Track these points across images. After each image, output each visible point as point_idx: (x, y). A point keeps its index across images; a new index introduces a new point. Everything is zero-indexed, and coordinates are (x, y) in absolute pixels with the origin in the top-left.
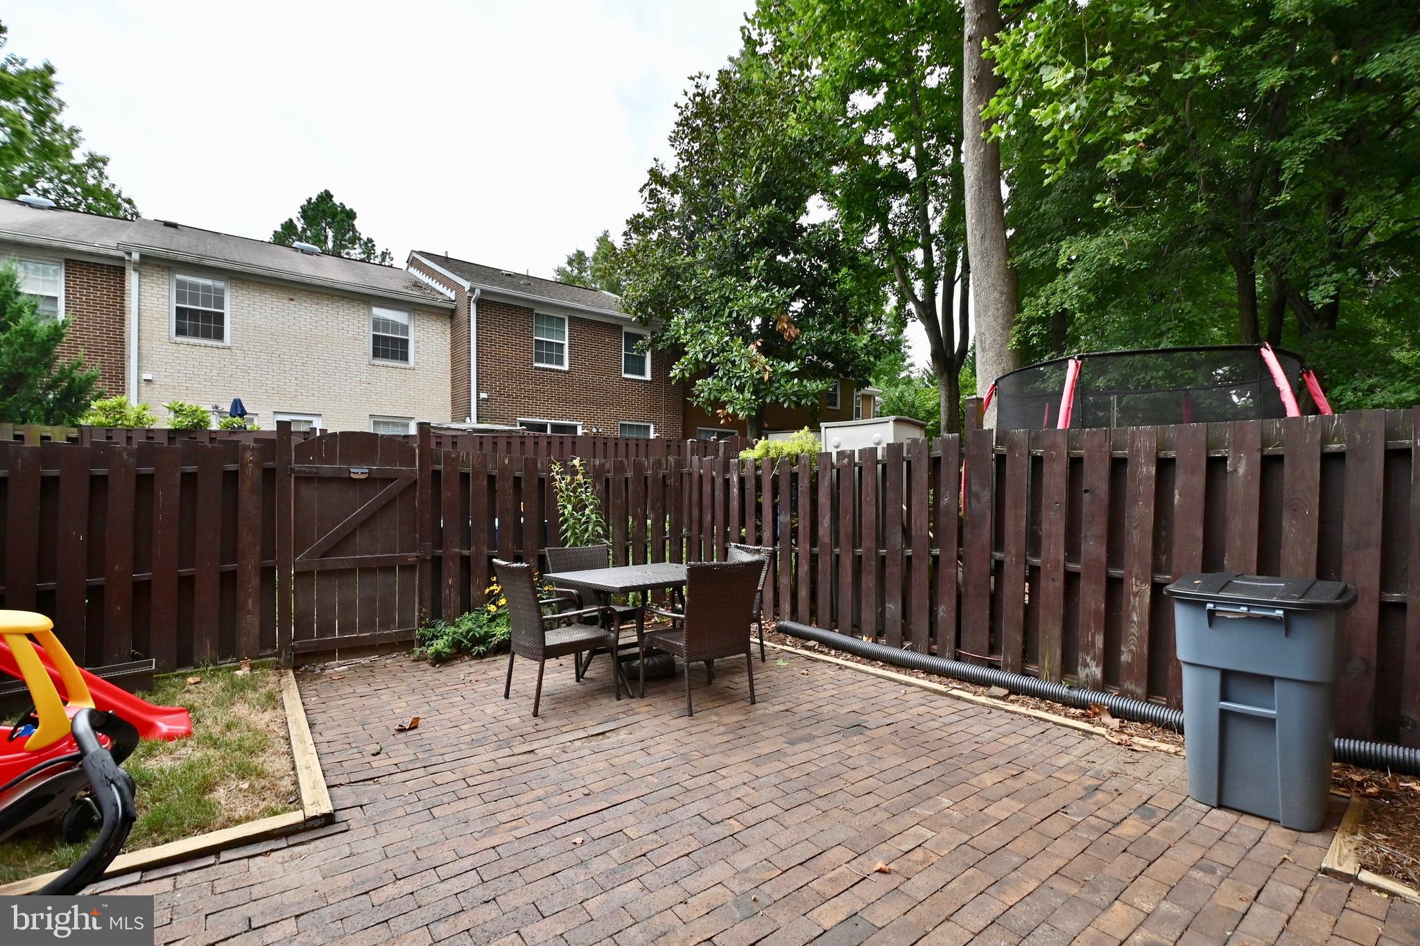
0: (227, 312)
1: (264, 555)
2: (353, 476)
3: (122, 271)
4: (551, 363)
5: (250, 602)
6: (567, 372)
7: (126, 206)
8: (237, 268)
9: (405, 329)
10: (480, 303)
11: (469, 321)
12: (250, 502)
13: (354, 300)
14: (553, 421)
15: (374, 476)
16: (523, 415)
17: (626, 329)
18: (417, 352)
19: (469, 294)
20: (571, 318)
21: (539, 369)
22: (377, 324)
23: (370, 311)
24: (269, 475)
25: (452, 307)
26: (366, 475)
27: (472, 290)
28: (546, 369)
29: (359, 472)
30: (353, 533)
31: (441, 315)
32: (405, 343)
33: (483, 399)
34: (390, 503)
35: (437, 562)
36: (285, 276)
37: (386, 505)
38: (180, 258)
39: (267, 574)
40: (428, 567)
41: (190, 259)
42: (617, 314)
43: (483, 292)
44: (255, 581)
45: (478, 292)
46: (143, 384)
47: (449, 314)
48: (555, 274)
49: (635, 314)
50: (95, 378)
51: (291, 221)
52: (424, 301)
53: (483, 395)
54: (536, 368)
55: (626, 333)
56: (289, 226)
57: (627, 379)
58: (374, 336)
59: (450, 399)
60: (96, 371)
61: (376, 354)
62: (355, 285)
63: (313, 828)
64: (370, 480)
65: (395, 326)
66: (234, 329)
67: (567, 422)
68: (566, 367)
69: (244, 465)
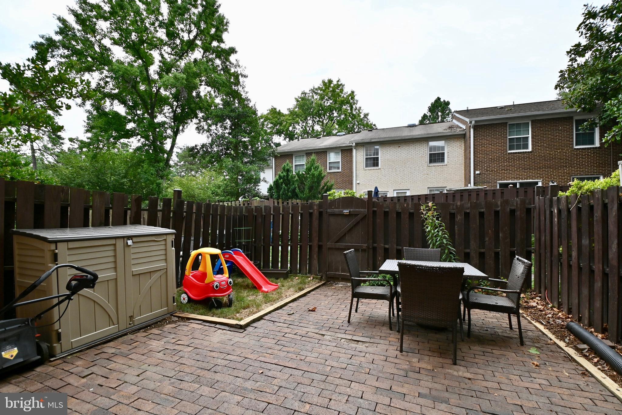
0: (379, 156)
1: (319, 241)
2: (344, 213)
3: (351, 150)
4: (520, 149)
5: (315, 256)
6: (531, 152)
7: (374, 127)
8: (381, 140)
9: (443, 148)
10: (475, 128)
11: (470, 137)
12: (316, 223)
13: (421, 141)
14: (521, 181)
15: (352, 213)
16: (501, 180)
17: (576, 118)
18: (448, 157)
19: (470, 125)
20: (533, 122)
21: (511, 153)
22: (431, 149)
23: (428, 144)
24: (321, 214)
25: (464, 133)
26: (348, 213)
27: (471, 122)
28: (516, 153)
29: (346, 212)
30: (345, 235)
31: (460, 138)
32: (443, 154)
33: (477, 174)
34: (358, 223)
35: (374, 249)
36: (396, 139)
37: (356, 224)
38: (365, 141)
39: (320, 247)
40: (371, 252)
41: (368, 141)
42: (565, 110)
43: (476, 122)
44: (317, 249)
45: (473, 122)
46: (357, 185)
47: (463, 137)
48: (558, 97)
49: (579, 107)
50: (333, 185)
51: (425, 114)
52: (450, 134)
53: (477, 172)
54: (509, 153)
55: (576, 121)
56: (425, 117)
57: (578, 149)
58: (430, 154)
59: (464, 176)
60: (333, 182)
61: (431, 161)
62: (422, 135)
63: (237, 328)
64: (350, 215)
65: (439, 148)
66: (381, 162)
67: (531, 180)
68: (530, 149)
69: (314, 211)
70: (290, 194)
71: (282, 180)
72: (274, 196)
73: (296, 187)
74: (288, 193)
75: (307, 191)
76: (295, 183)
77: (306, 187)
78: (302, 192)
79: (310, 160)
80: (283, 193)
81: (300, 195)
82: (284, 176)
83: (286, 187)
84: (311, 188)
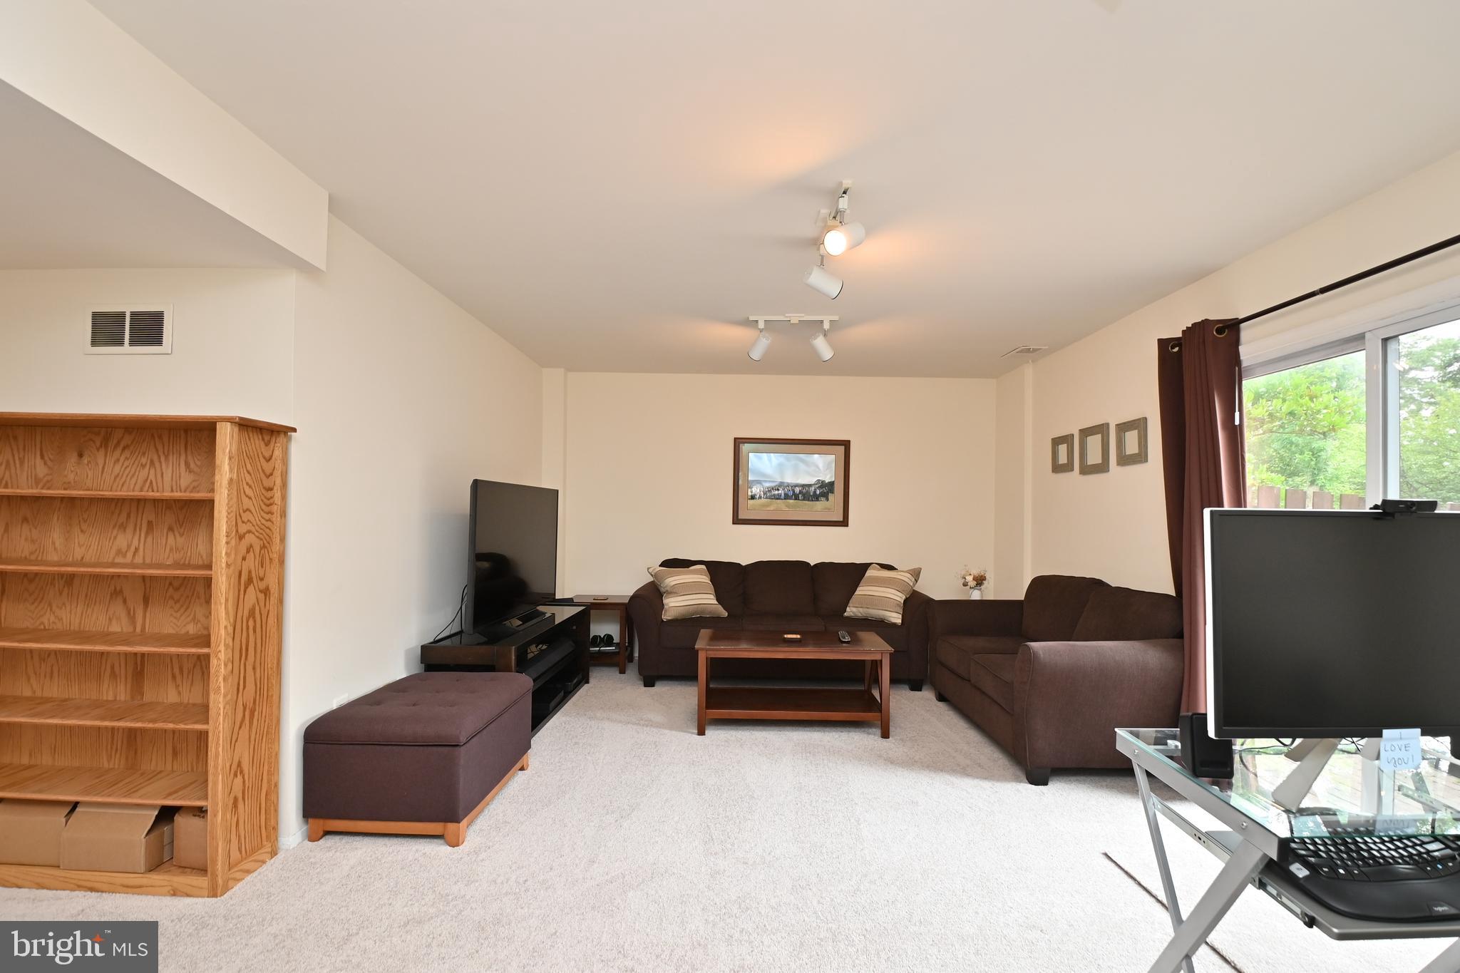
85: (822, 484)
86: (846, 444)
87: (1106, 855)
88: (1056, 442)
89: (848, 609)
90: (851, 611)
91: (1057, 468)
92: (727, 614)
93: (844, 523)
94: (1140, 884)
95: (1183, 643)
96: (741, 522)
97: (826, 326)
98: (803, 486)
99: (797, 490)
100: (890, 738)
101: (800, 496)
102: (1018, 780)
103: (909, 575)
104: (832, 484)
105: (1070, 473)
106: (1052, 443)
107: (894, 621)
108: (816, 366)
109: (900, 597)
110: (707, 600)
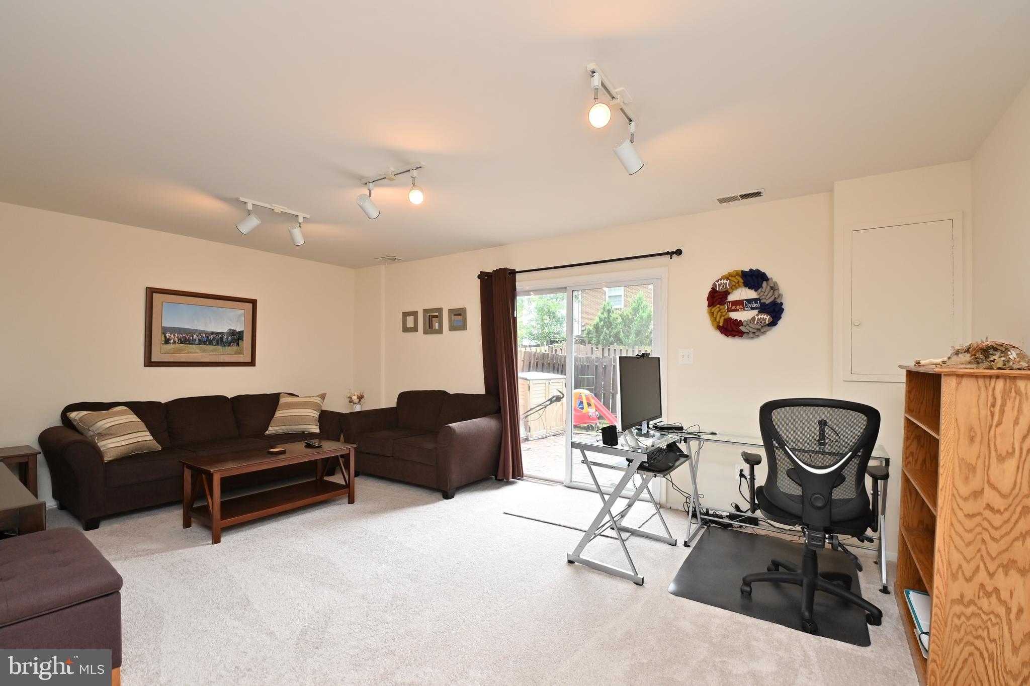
70: (612, 339)
71: (602, 322)
72: (593, 342)
73: (619, 332)
74: (610, 337)
75: (633, 336)
76: (618, 326)
77: (633, 332)
78: (628, 336)
79: (636, 298)
80: (604, 338)
81: (625, 340)
82: (605, 318)
83: (608, 332)
84: (638, 333)
85: (232, 333)
86: (254, 302)
87: (504, 513)
88: (405, 315)
89: (270, 428)
90: (272, 430)
91: (406, 329)
92: (161, 448)
93: (252, 363)
94: (526, 518)
95: (501, 415)
96: (153, 364)
97: (301, 220)
98: (217, 334)
99: (211, 337)
100: (355, 503)
101: (214, 342)
102: (440, 500)
103: (319, 399)
104: (241, 333)
105: (416, 333)
106: (403, 315)
107: (314, 431)
108: (289, 249)
109: (316, 414)
110: (143, 437)
